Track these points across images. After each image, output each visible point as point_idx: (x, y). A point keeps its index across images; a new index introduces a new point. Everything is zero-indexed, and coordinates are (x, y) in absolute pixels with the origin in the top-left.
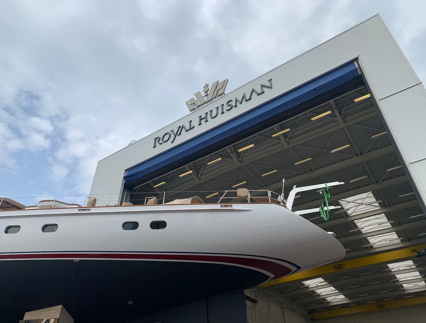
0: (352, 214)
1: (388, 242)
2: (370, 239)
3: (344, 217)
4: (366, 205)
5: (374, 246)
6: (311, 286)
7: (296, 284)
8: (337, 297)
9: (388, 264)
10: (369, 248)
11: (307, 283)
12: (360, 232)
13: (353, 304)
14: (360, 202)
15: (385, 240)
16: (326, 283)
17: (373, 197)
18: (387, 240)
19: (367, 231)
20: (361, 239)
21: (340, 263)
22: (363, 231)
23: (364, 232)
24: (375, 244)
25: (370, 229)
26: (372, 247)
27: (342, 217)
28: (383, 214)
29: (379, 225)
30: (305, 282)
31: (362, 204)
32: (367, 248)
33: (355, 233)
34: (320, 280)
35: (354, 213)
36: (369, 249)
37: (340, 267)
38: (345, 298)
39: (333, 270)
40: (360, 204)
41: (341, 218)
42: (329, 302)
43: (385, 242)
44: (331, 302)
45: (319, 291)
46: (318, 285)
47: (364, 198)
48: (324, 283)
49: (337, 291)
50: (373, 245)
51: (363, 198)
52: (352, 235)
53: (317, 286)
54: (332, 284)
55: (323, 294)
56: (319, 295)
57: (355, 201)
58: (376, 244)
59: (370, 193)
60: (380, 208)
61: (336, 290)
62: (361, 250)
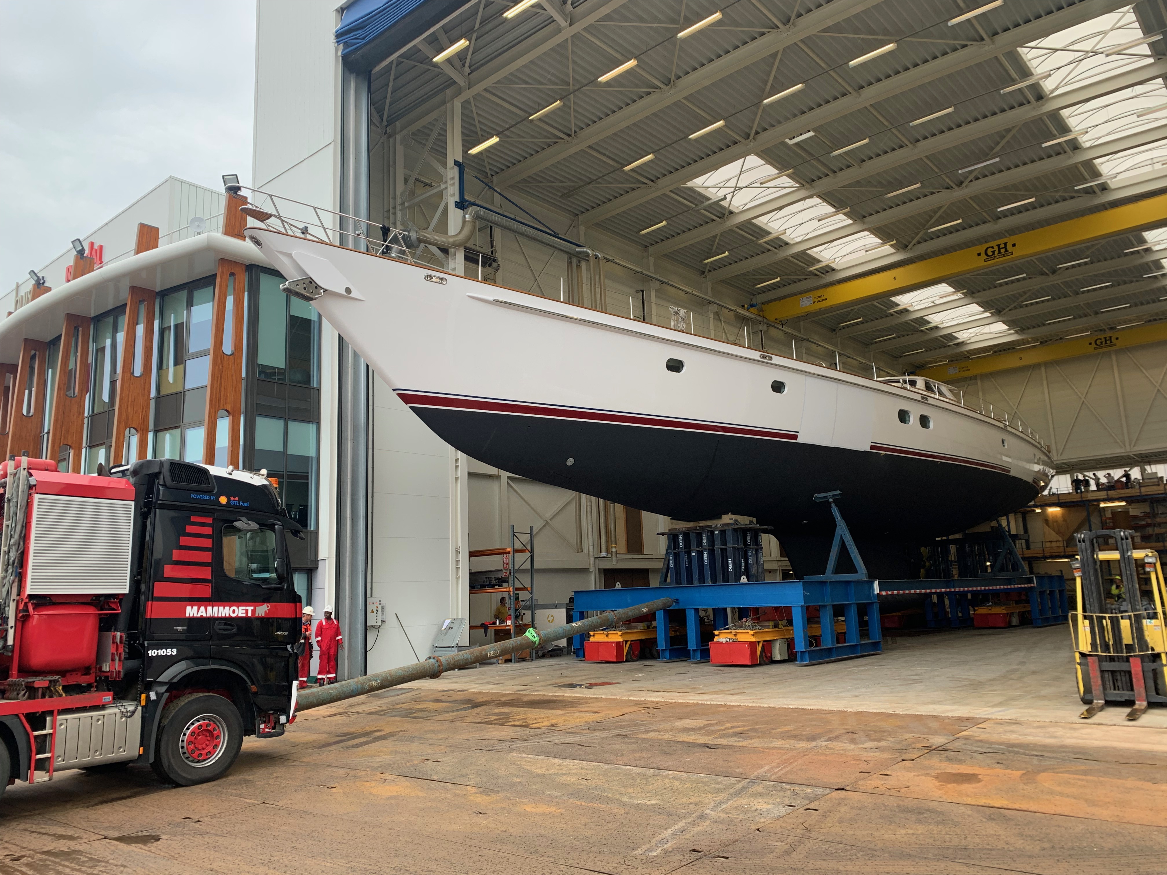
0: (1057, 88)
1: (1158, 166)
2: (1102, 163)
3: (1029, 102)
4: (1107, 55)
5: (1113, 184)
6: (917, 308)
7: (875, 306)
8: (987, 329)
9: (1147, 233)
10: (1096, 189)
11: (904, 300)
12: (1075, 146)
13: (1029, 343)
14: (1087, 46)
15: (1150, 162)
16: (959, 295)
17: (1137, 25)
18: (1155, 161)
19: (1100, 138)
20: (1075, 166)
21: (1001, 242)
22: (1084, 142)
23: (1088, 145)
24: (1115, 177)
25: (1109, 134)
26: (1104, 188)
27: (1025, 102)
28: (1160, 80)
29: (1138, 116)
30: (899, 297)
31: (1096, 53)
32: (1090, 191)
33: (1058, 151)
34: (944, 288)
35: (1066, 84)
36: (1094, 192)
37: (1000, 252)
38: (1009, 330)
39: (980, 262)
40: (1087, 52)
41: (1021, 105)
42: (963, 342)
43: (1149, 169)
44: (968, 342)
45: (935, 319)
46: (937, 302)
47: (1104, 33)
48: (955, 297)
49: (988, 314)
50: (1109, 182)
51: (1099, 33)
52: (1050, 156)
53: (933, 304)
54: (973, 297)
55: (947, 325)
56: (936, 327)
57: (1073, 43)
58: (1119, 177)
59: (1125, 13)
60: (1151, 60)
61: (984, 312)
62: (1072, 198)
